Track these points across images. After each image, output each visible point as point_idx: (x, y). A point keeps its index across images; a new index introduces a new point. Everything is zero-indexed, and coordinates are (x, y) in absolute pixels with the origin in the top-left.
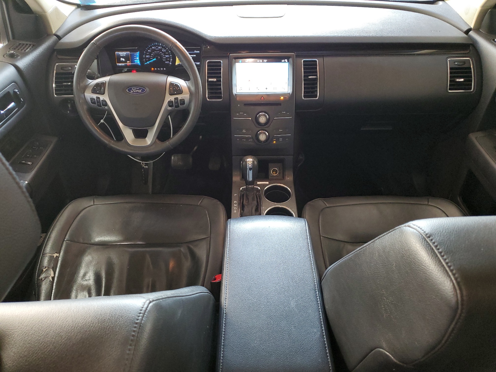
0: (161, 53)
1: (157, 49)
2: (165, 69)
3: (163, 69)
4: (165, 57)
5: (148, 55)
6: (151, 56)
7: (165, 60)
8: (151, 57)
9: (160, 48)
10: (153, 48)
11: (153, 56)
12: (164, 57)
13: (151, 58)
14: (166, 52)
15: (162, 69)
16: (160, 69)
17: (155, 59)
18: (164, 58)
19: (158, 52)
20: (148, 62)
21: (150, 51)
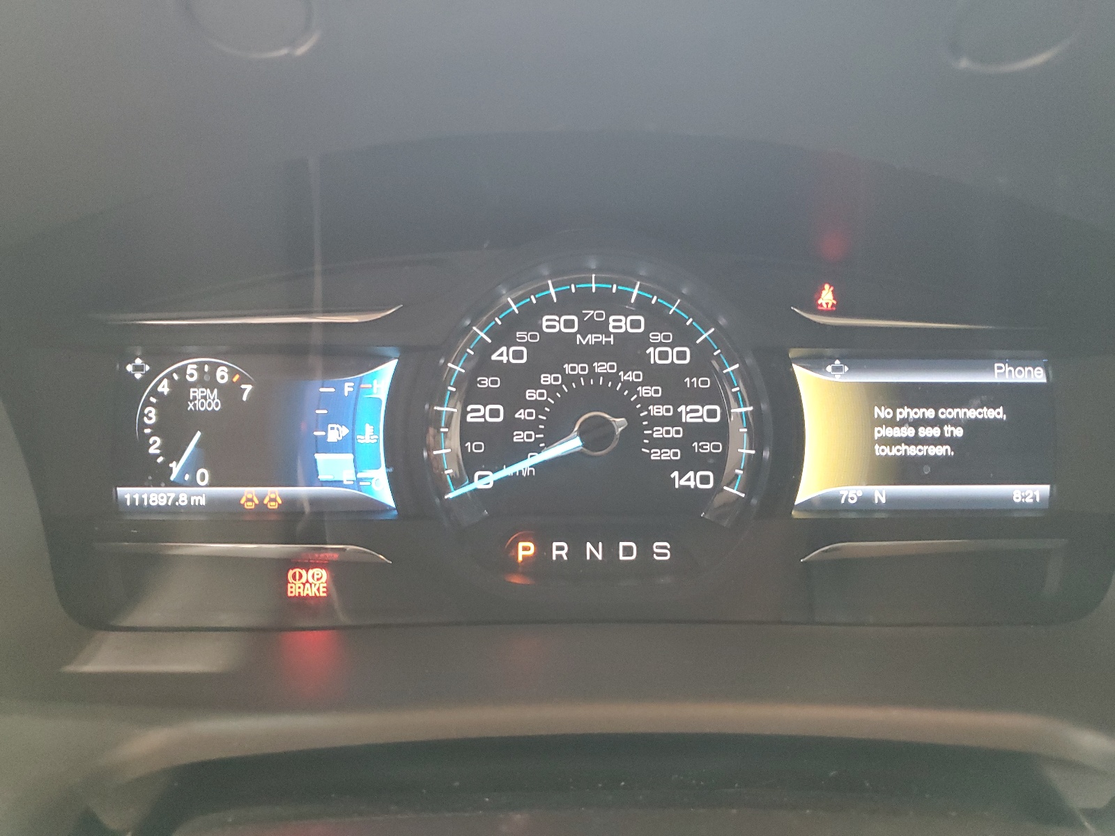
0: (630, 376)
1: (592, 339)
2: (662, 550)
3: (645, 551)
4: (675, 420)
5: (486, 397)
6: (521, 414)
7: (668, 454)
8: (524, 425)
9: (621, 324)
10: (552, 324)
11: (536, 405)
12: (662, 421)
13: (520, 437)
14: (691, 370)
15: (627, 552)
16: (611, 551)
17: (572, 444)
18: (659, 433)
19: (602, 367)
20: (485, 481)
21: (518, 355)
